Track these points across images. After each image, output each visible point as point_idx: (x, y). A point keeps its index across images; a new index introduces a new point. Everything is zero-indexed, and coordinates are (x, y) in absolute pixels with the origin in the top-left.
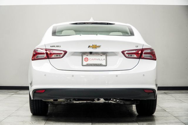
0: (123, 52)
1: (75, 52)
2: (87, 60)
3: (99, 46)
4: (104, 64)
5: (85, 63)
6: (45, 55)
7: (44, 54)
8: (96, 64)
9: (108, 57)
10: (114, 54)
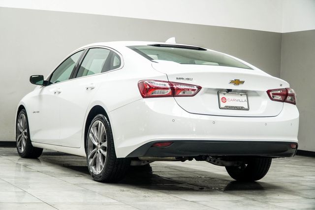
0: (268, 92)
1: (209, 89)
2: (224, 100)
3: (243, 82)
4: (246, 107)
5: (223, 105)
6: (169, 91)
7: (167, 89)
8: (237, 107)
9: (249, 98)
10: (256, 94)
